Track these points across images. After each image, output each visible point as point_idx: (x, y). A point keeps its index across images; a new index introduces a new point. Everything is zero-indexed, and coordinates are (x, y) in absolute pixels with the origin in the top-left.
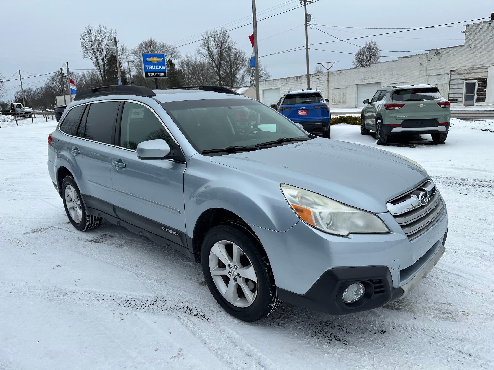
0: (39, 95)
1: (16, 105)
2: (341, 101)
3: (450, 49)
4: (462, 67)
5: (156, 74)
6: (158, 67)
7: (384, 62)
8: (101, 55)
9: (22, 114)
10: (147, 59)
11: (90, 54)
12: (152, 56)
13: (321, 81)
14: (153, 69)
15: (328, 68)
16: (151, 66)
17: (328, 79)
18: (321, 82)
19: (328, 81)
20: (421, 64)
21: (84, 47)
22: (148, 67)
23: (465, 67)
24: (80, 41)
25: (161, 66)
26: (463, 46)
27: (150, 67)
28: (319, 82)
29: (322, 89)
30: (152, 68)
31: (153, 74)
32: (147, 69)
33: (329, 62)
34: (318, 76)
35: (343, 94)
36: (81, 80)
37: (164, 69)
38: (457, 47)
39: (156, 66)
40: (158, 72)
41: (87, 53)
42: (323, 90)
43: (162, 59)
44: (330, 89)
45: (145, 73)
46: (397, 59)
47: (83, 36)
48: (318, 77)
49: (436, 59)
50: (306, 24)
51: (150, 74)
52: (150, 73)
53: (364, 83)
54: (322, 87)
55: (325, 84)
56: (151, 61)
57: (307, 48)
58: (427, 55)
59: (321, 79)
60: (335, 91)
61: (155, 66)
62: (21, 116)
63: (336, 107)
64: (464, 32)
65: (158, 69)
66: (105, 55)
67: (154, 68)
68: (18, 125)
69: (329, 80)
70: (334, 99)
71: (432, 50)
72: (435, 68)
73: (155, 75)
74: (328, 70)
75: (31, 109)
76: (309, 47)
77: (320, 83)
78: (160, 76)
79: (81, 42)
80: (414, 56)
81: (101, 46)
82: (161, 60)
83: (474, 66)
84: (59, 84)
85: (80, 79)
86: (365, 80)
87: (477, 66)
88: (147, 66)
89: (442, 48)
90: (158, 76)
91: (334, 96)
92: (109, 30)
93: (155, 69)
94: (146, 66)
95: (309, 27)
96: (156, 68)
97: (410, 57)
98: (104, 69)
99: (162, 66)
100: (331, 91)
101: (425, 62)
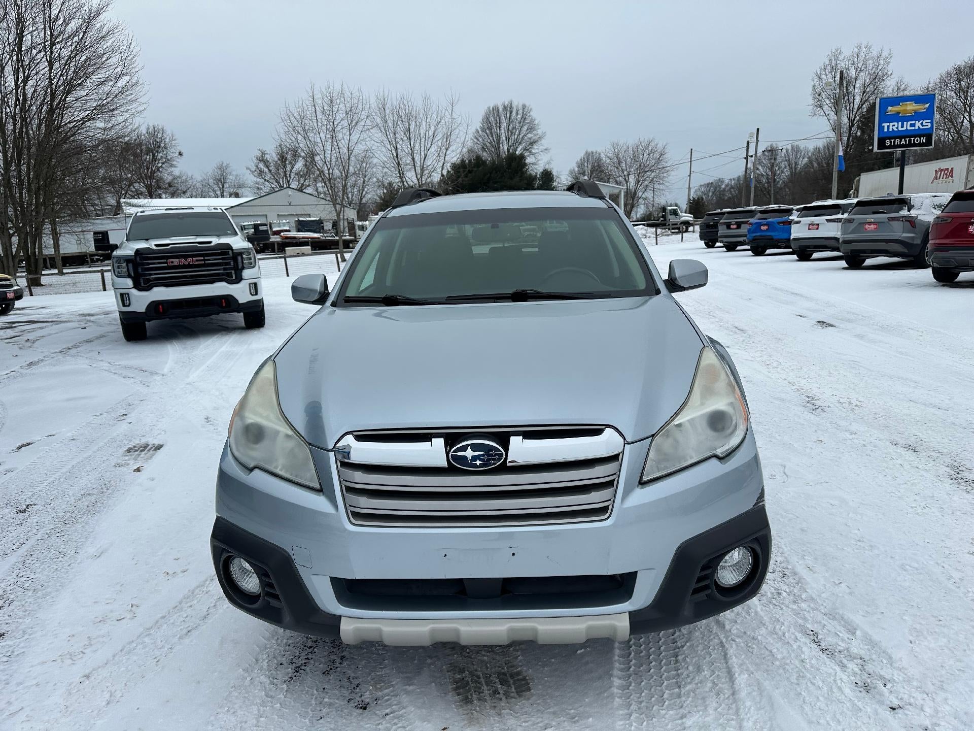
0: (732, 190)
1: (670, 210)
5: (906, 141)
6: (911, 125)
8: (848, 108)
9: (676, 224)
10: (890, 108)
11: (826, 108)
12: (902, 102)
14: (900, 129)
16: (896, 124)
21: (817, 95)
22: (888, 127)
24: (812, 83)
25: (921, 121)
27: (894, 125)
30: (897, 128)
31: (897, 141)
32: (886, 130)
36: (810, 161)
37: (930, 126)
39: (909, 123)
40: (910, 137)
41: (821, 106)
43: (927, 105)
45: (878, 138)
47: (819, 73)
51: (891, 142)
52: (890, 138)
56: (899, 113)
61: (905, 123)
62: (673, 229)
65: (913, 128)
66: (856, 107)
67: (902, 127)
68: (657, 244)
73: (903, 142)
75: (691, 217)
78: (915, 145)
79: (814, 86)
81: (851, 89)
82: (925, 108)
84: (769, 169)
85: (809, 158)
88: (885, 125)
90: (910, 145)
92: (875, 53)
93: (905, 128)
94: (883, 125)
96: (907, 126)
98: (850, 134)
99: (925, 121)
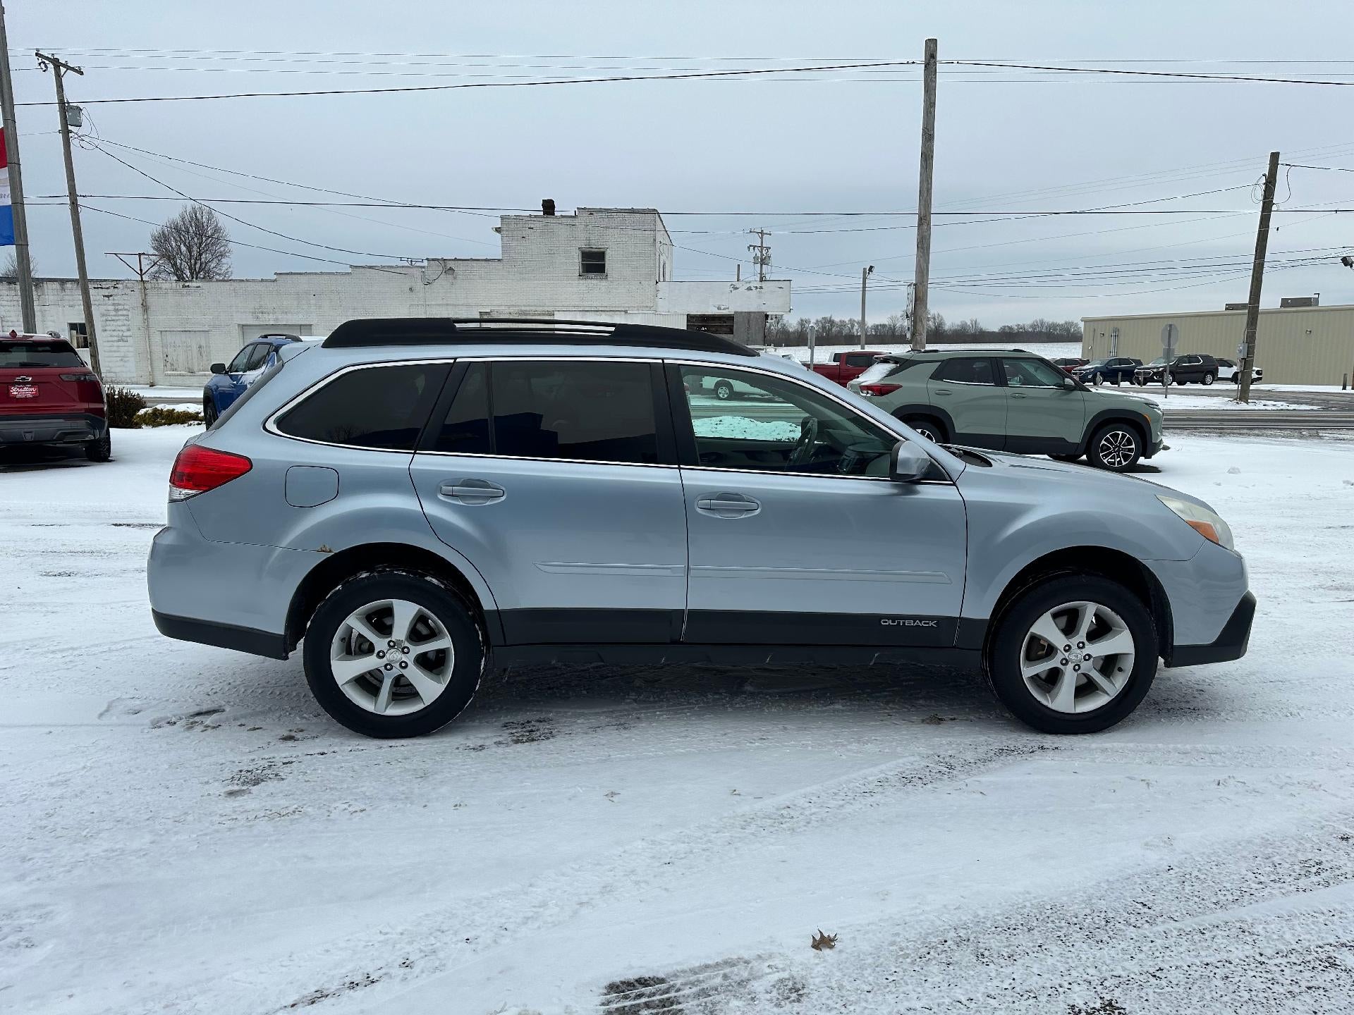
2: (196, 369)
3: (474, 264)
4: (503, 308)
7: (316, 274)
13: (119, 304)
15: (141, 270)
17: (144, 300)
18: (120, 307)
19: (145, 307)
20: (411, 289)
23: (509, 306)
26: (499, 260)
28: (111, 308)
29: (124, 328)
33: (144, 254)
34: (108, 288)
35: (200, 347)
38: (486, 260)
42: (129, 330)
44: (152, 330)
46: (350, 270)
48: (106, 292)
49: (444, 281)
50: (66, 133)
53: (262, 323)
54: (126, 322)
55: (137, 317)
57: (74, 205)
58: (423, 270)
59: (117, 299)
60: (170, 338)
63: (180, 383)
64: (498, 230)
69: (148, 304)
70: (169, 359)
71: (433, 260)
72: (445, 302)
74: (141, 275)
76: (80, 201)
77: (117, 310)
80: (392, 267)
83: (528, 308)
86: (266, 315)
87: (534, 308)
89: (456, 259)
91: (170, 350)
95: (74, 143)
97: (382, 269)
100: (156, 338)
101: (419, 285)
